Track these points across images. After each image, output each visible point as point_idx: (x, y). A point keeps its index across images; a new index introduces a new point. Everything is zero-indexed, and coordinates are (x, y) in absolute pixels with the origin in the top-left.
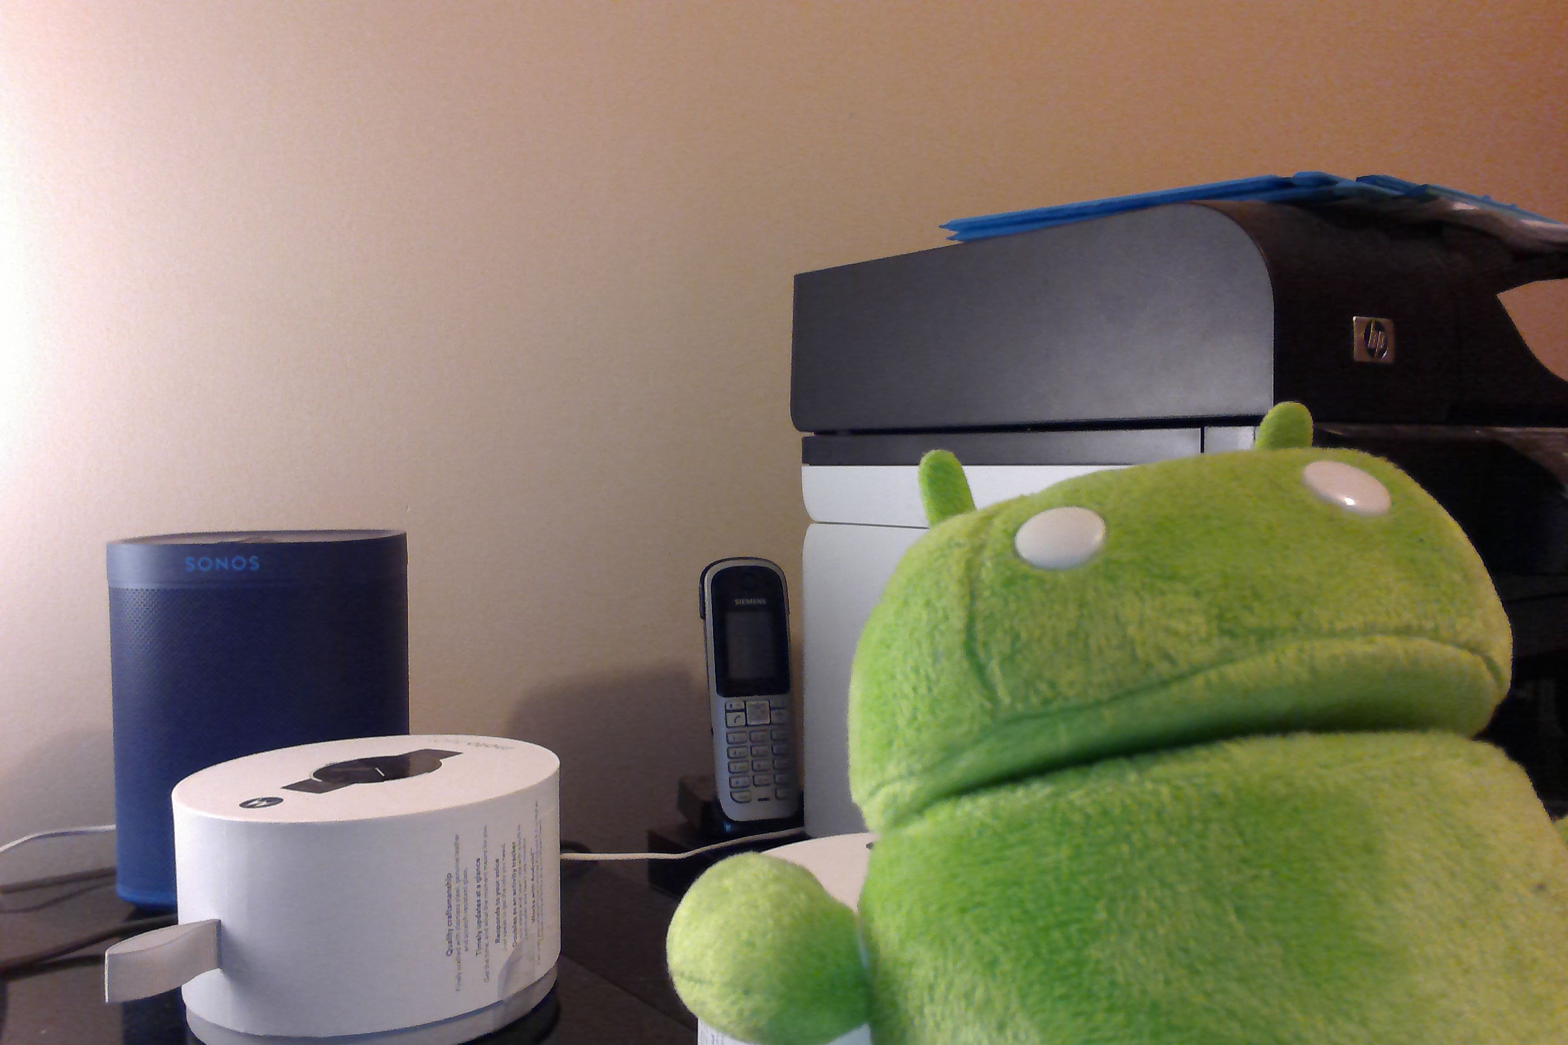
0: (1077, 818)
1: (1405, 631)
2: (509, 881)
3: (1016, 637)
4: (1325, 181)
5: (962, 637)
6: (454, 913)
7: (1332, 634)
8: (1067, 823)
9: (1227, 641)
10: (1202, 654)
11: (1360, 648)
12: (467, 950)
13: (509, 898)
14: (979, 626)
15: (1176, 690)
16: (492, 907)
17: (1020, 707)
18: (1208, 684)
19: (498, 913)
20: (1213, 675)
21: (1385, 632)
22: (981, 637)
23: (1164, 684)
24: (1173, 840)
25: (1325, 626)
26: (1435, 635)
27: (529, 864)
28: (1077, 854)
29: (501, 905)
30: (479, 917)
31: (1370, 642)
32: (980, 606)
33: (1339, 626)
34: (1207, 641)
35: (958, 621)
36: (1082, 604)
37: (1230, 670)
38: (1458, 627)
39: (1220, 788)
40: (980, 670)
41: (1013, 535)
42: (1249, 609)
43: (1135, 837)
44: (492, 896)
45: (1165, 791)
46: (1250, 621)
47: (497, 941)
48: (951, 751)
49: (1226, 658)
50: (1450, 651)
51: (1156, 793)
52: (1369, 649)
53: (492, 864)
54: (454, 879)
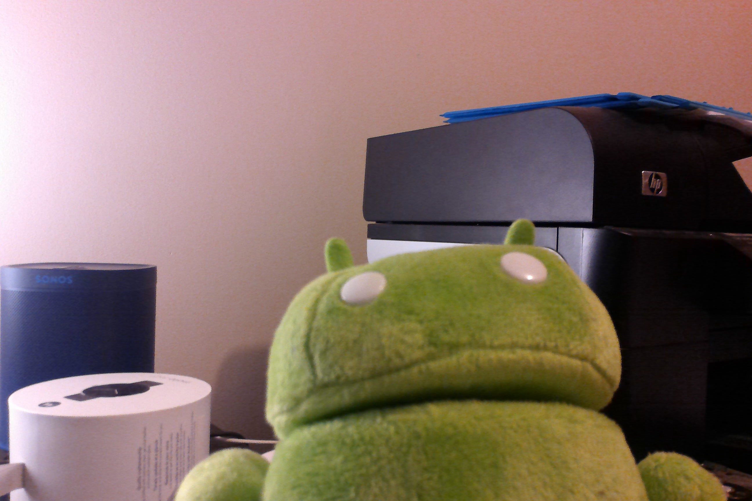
0: (348, 441)
1: (536, 348)
2: (174, 453)
3: (328, 342)
4: (634, 98)
5: (304, 340)
6: (142, 467)
7: (492, 347)
8: (344, 443)
9: (432, 349)
10: (418, 354)
11: (506, 355)
12: (149, 487)
13: (174, 463)
14: (313, 334)
15: (403, 373)
16: (164, 466)
17: (326, 379)
18: (420, 372)
19: (167, 468)
20: (423, 367)
21: (523, 347)
22: (313, 340)
23: (398, 370)
24: (392, 456)
25: (488, 343)
26: (556, 350)
27: (187, 445)
29: (169, 465)
30: (156, 470)
31: (513, 353)
32: (315, 324)
33: (496, 343)
34: (421, 347)
35: (303, 331)
37: (433, 365)
38: (571, 347)
39: (419, 429)
40: (310, 358)
41: (340, 286)
42: (446, 331)
43: (374, 454)
44: (164, 461)
45: (392, 429)
46: (446, 338)
47: (166, 484)
48: (297, 402)
49: (431, 357)
50: (565, 360)
51: (387, 429)
52: (511, 356)
53: (164, 445)
54: (142, 451)
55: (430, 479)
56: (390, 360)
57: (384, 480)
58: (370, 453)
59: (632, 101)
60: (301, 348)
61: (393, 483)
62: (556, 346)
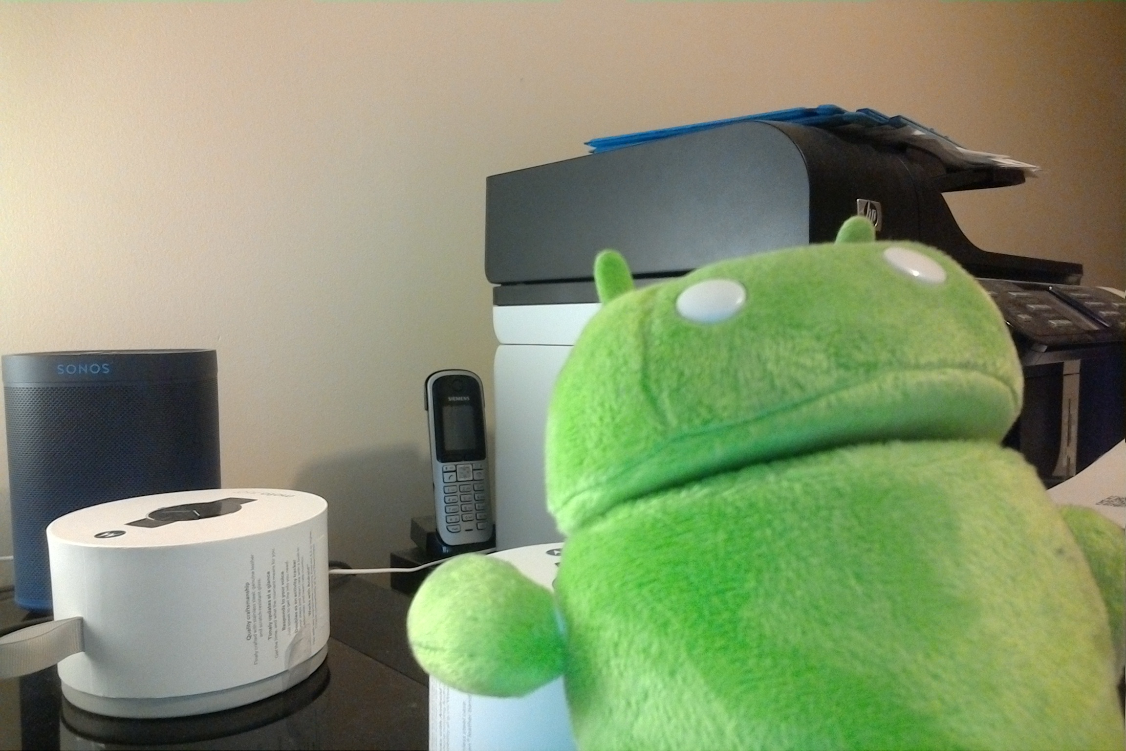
1: (966, 366)
2: (292, 587)
3: (682, 374)
5: (639, 376)
6: (251, 609)
7: (918, 367)
8: (722, 515)
9: (842, 372)
10: (824, 382)
11: (935, 377)
12: (261, 635)
13: (292, 599)
14: (652, 367)
15: (804, 409)
16: (279, 607)
17: (685, 428)
18: (829, 406)
19: (283, 609)
20: (833, 398)
21: (954, 366)
22: (653, 376)
23: (796, 406)
24: (805, 524)
25: (913, 361)
26: (984, 369)
27: (306, 576)
28: (730, 539)
29: (286, 604)
30: (270, 612)
31: (944, 373)
32: (653, 352)
33: (923, 361)
34: (828, 372)
35: (635, 364)
36: (731, 349)
37: (845, 395)
39: (840, 484)
40: (653, 401)
41: (675, 300)
42: (858, 348)
43: (777, 523)
44: (279, 599)
45: (798, 487)
46: (860, 357)
47: (284, 629)
48: (630, 465)
49: (843, 385)
50: (992, 381)
51: (791, 489)
52: (943, 378)
53: (278, 576)
54: (250, 587)
55: (869, 550)
56: (784, 392)
57: (799, 557)
58: (769, 523)
59: (836, 115)
60: (636, 389)
61: (814, 561)
62: (984, 365)
